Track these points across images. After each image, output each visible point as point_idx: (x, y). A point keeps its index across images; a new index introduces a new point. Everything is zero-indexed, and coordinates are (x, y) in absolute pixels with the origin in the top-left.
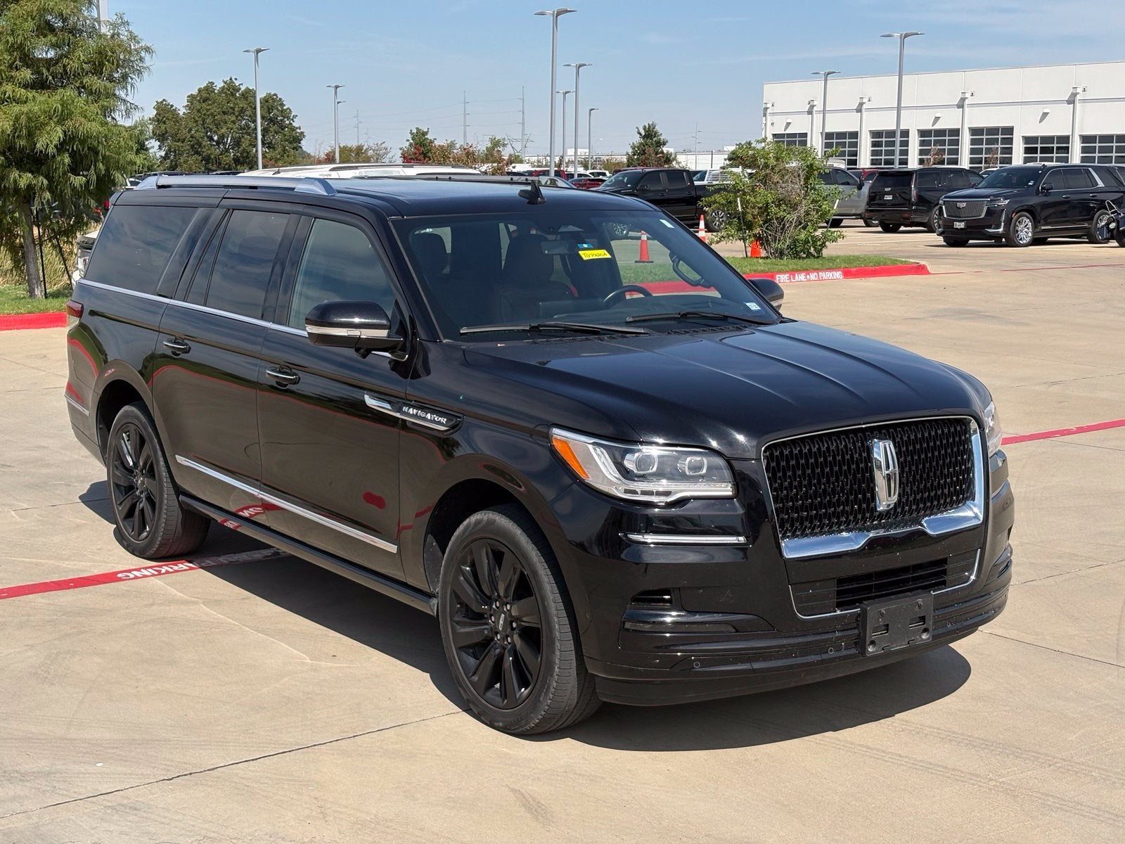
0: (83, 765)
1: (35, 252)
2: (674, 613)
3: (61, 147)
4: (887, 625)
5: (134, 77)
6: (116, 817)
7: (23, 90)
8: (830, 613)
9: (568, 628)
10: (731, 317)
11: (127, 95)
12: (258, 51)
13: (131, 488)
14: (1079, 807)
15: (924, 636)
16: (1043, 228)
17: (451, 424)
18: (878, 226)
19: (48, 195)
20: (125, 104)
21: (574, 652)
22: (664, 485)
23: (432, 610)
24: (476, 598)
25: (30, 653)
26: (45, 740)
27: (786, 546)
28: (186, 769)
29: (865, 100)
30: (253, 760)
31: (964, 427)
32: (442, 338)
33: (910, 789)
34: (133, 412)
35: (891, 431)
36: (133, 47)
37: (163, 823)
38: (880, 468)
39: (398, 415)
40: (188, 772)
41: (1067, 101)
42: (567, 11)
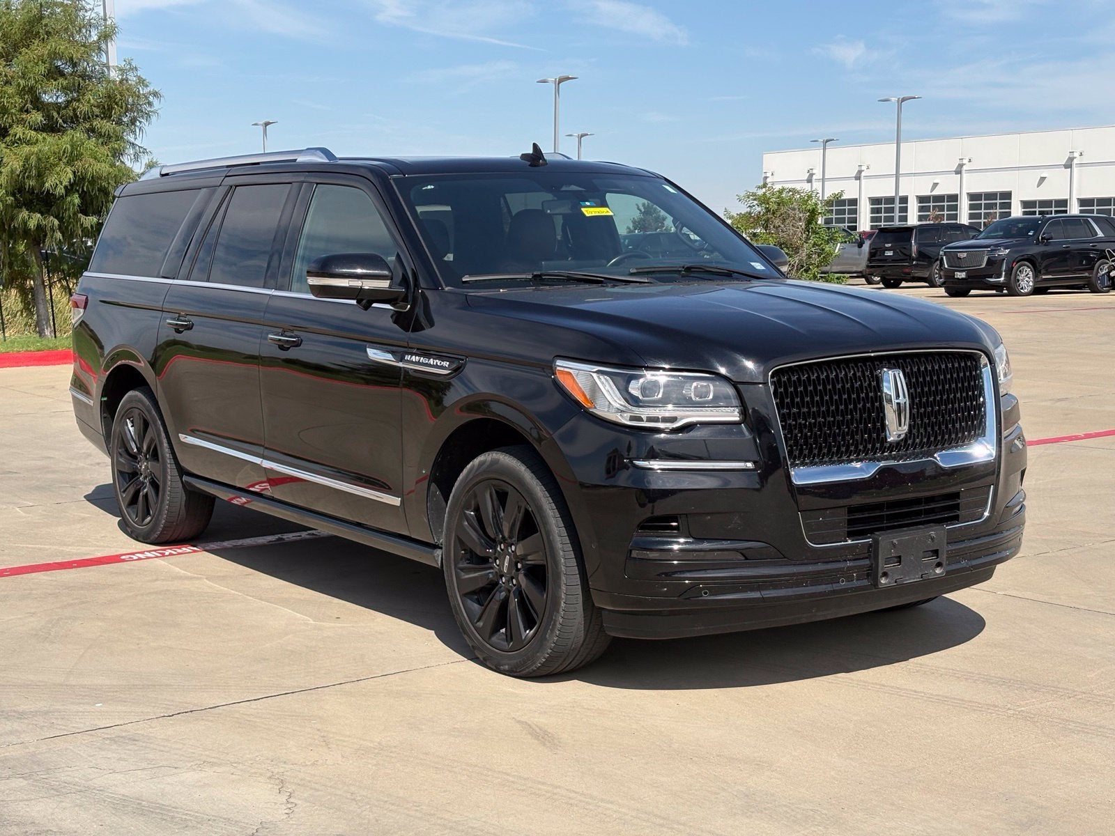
0: (82, 705)
1: (45, 292)
2: (682, 540)
3: (70, 190)
4: (900, 557)
5: (143, 120)
6: (114, 747)
7: (33, 132)
8: (841, 542)
9: (574, 562)
10: (736, 272)
11: (136, 139)
12: (267, 124)
13: (134, 474)
14: (1102, 730)
15: (938, 571)
16: (1044, 277)
17: (454, 366)
18: (879, 284)
19: (59, 235)
20: (134, 148)
21: (580, 587)
22: (669, 410)
23: (436, 561)
24: (481, 543)
25: (32, 619)
26: (44, 686)
27: (796, 474)
28: (186, 708)
29: (863, 168)
30: (255, 700)
31: (974, 363)
32: (444, 287)
33: (926, 718)
34: (137, 396)
35: (900, 361)
36: (141, 92)
37: (162, 751)
38: (890, 401)
39: (401, 365)
40: (189, 710)
41: (1064, 165)
42: (568, 78)
